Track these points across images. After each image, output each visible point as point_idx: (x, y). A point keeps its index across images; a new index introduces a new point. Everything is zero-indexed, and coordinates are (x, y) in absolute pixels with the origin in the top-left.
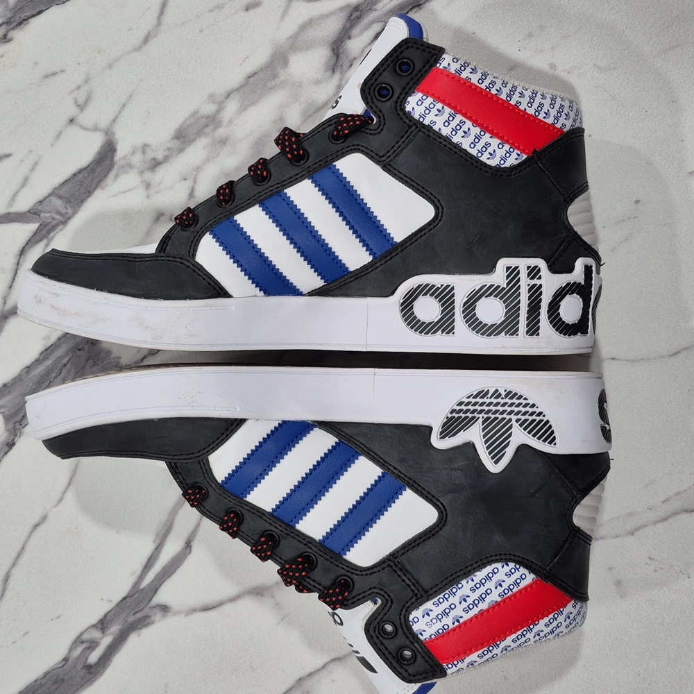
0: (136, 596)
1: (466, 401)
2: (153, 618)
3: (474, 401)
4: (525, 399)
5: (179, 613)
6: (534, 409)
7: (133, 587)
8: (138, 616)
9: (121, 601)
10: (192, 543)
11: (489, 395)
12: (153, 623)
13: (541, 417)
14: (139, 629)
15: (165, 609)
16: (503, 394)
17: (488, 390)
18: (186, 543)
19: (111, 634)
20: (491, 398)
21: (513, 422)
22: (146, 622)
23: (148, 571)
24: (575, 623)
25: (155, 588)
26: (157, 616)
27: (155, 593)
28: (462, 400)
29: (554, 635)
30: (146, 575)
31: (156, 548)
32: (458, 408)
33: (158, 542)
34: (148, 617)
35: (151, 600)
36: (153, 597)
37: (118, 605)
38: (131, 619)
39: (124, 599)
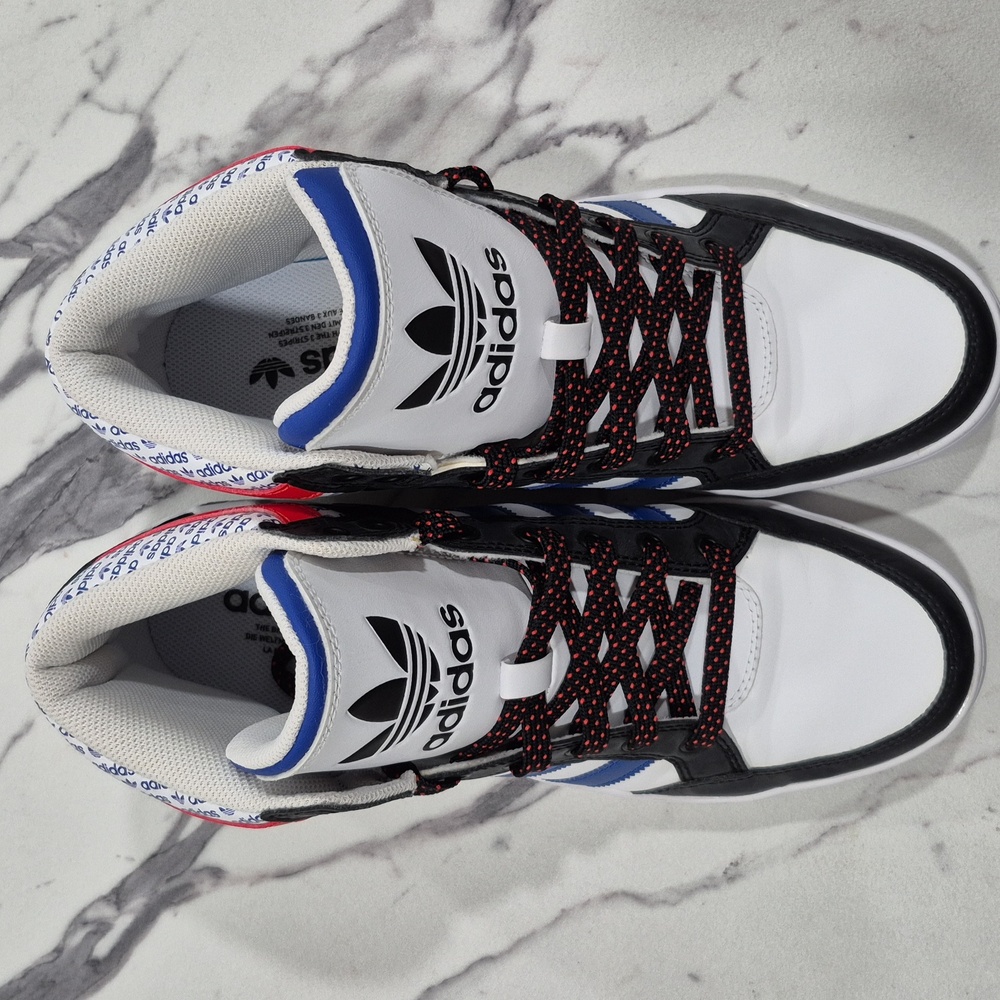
0: (172, 852)
39: (154, 856)
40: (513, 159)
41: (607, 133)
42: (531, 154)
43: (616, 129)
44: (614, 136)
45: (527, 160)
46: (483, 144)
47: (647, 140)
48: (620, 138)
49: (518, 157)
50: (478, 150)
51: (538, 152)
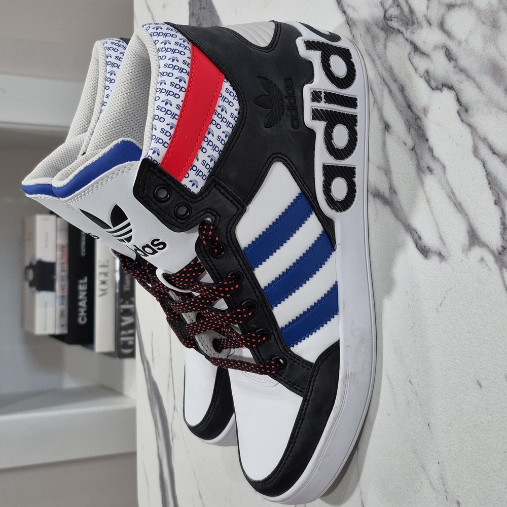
40: (486, 171)
41: (503, 239)
42: (489, 184)
44: (502, 244)
45: (486, 181)
46: (494, 146)
47: (501, 269)
48: (500, 249)
49: (488, 174)
50: (490, 143)
51: (491, 188)
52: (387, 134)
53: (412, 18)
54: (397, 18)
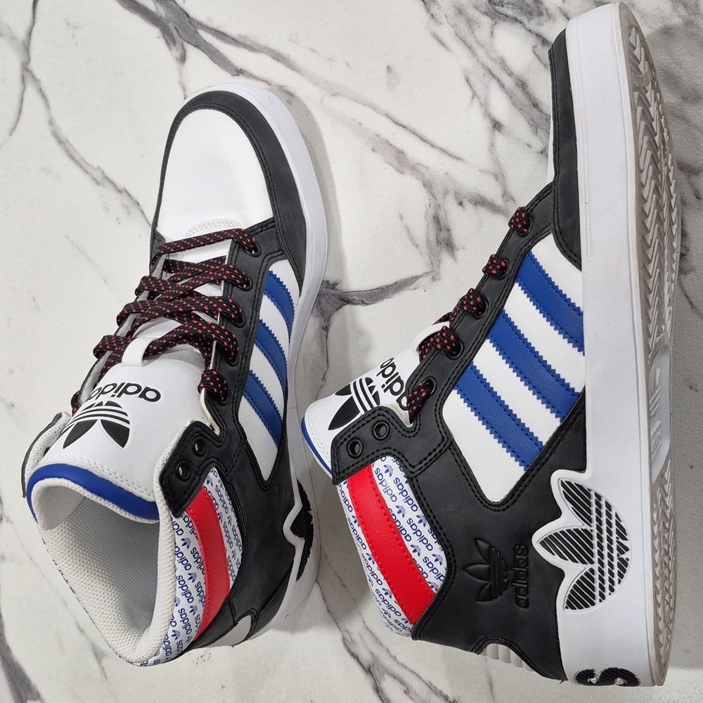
0: (190, 26)
1: (613, 513)
2: (174, 48)
3: (613, 522)
4: (620, 582)
5: (181, 74)
6: (608, 591)
7: (198, 22)
8: (175, 33)
9: (185, 13)
10: (241, 76)
11: (621, 540)
12: (170, 49)
13: (598, 597)
14: (164, 36)
15: (183, 59)
16: (624, 556)
17: (627, 540)
18: (241, 70)
19: (157, 8)
20: (618, 542)
21: (589, 566)
22: (170, 42)
23: (213, 35)
24: (401, 628)
25: (201, 45)
26: (176, 53)
27: (195, 46)
28: (613, 509)
29: (386, 609)
30: (210, 33)
31: (234, 39)
32: (603, 503)
33: (239, 39)
34: (174, 42)
35: (189, 43)
36: (192, 44)
37: (182, 9)
38: (171, 26)
39: (188, 15)
43: (684, 252)
52: (497, 132)
53: (538, 7)
54: (513, 4)
